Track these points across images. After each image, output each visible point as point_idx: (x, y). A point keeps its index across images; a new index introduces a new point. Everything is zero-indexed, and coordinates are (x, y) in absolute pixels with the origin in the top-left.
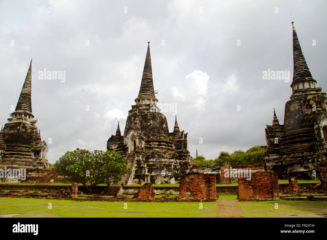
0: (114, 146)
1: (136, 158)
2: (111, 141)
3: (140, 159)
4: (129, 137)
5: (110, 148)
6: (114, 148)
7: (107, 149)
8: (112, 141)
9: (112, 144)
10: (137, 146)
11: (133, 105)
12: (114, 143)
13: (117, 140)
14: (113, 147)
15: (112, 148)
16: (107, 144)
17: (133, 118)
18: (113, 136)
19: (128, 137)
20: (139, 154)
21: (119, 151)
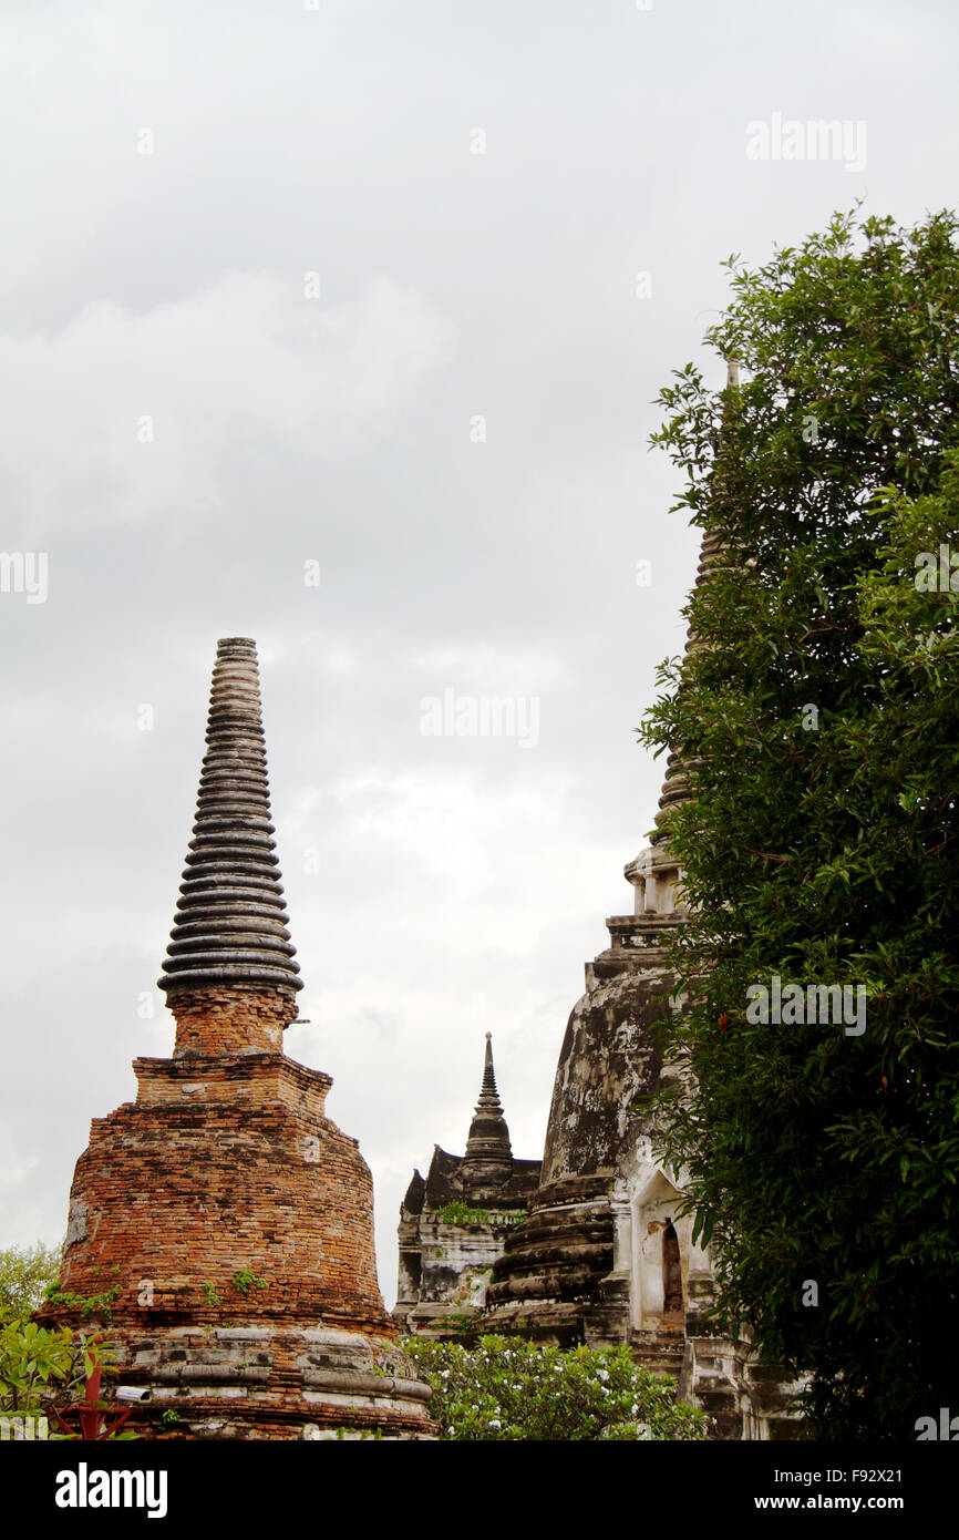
0: (462, 1249)
1: (698, 1372)
2: (434, 1206)
3: (725, 1382)
4: (626, 1202)
5: (430, 1264)
6: (458, 1266)
7: (406, 1274)
8: (445, 1204)
9: (442, 1229)
10: (696, 1273)
11: (621, 919)
12: (461, 1225)
13: (486, 1192)
14: (455, 1259)
15: (442, 1264)
16: (400, 1230)
17: (629, 1030)
18: (442, 1160)
19: (623, 1196)
20: (717, 1343)
21: (528, 1303)
